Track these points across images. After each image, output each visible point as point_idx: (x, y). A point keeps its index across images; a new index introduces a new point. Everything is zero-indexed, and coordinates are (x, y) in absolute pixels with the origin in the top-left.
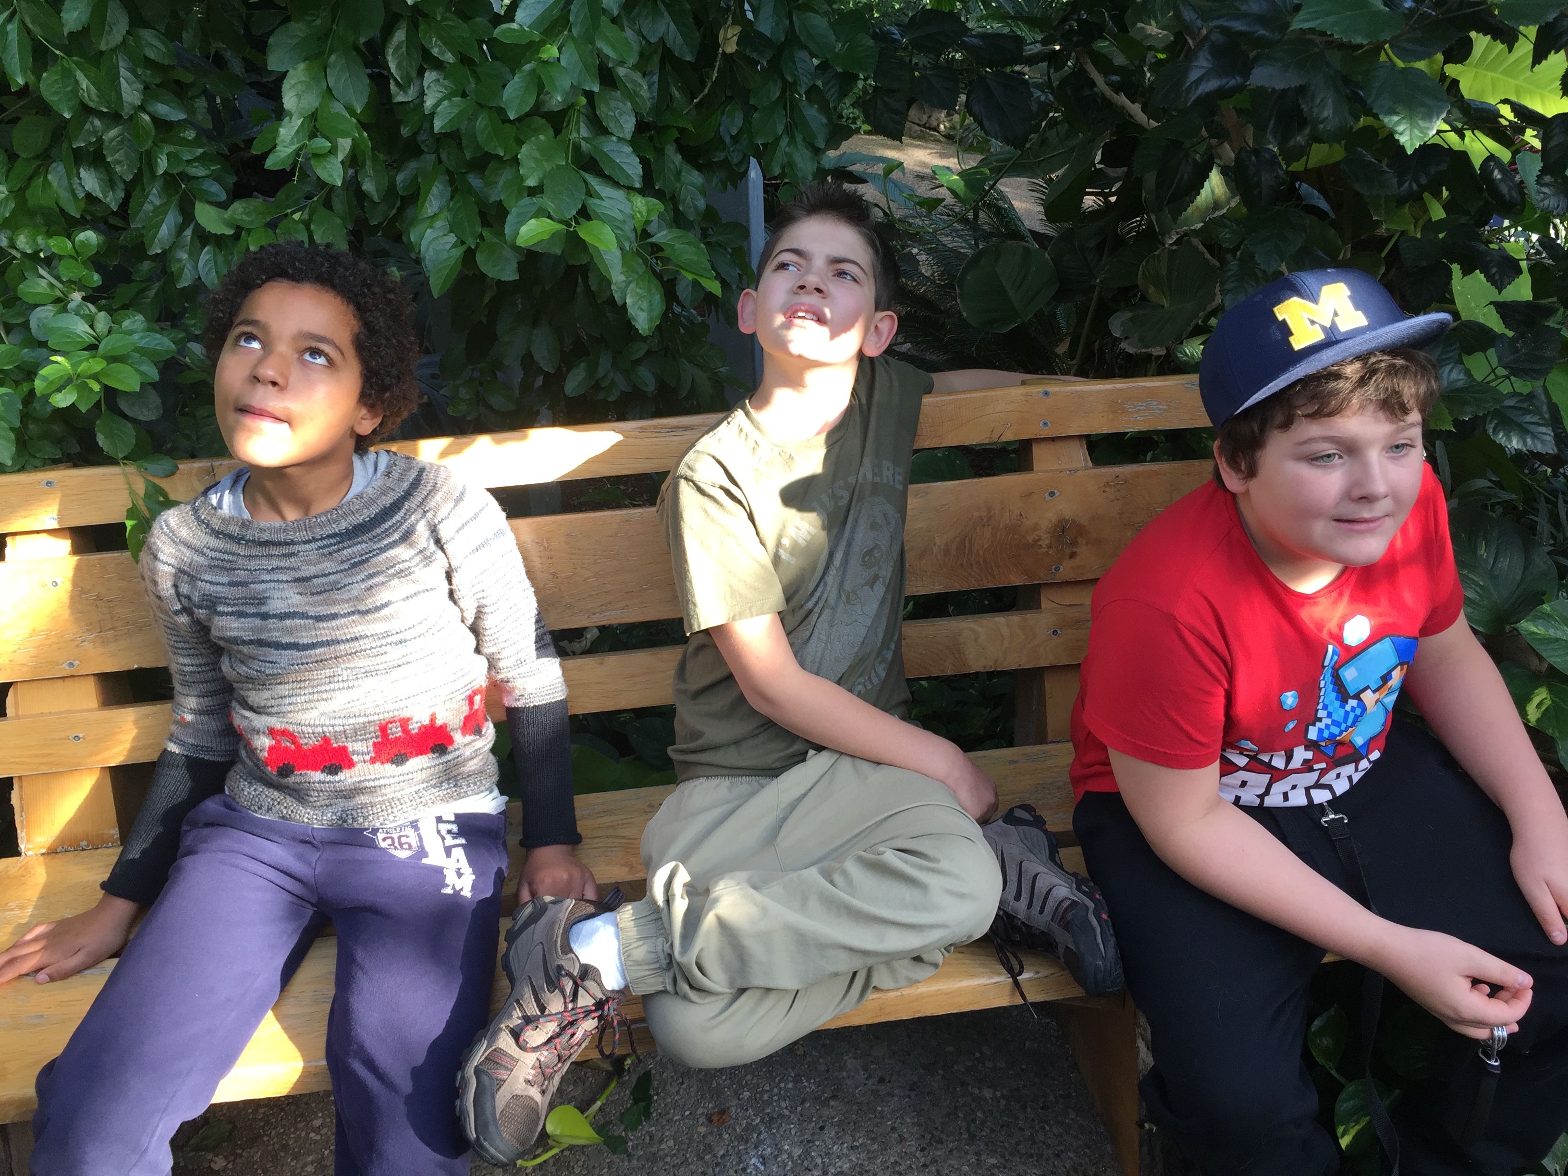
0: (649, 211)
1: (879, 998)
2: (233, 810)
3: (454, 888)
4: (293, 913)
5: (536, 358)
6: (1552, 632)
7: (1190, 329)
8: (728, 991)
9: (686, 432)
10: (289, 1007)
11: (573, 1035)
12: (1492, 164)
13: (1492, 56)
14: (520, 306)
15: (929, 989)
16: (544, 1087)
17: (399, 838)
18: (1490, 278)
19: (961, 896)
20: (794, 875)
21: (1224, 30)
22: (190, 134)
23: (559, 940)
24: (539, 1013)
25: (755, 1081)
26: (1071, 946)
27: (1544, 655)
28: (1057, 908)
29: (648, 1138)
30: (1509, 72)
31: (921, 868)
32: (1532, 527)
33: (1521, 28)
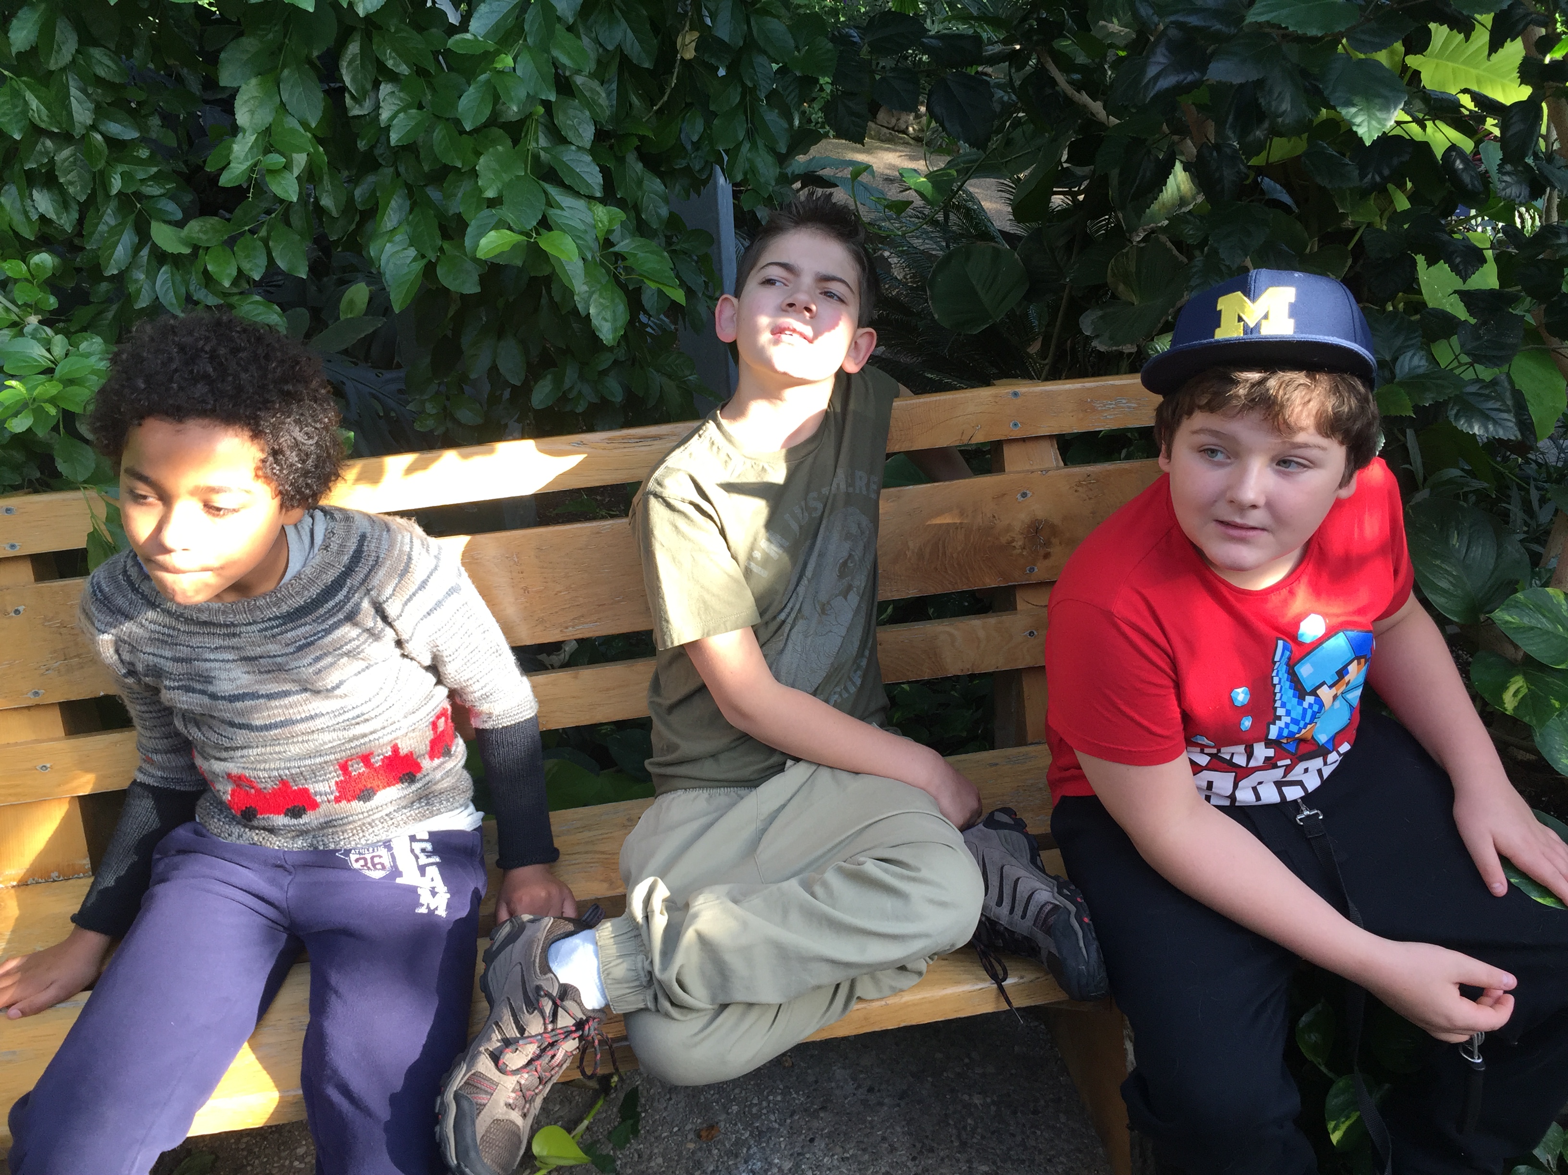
0: (610, 221)
1: (865, 1008)
2: (203, 836)
3: (428, 907)
4: (270, 937)
5: (501, 371)
6: (1526, 621)
7: (1160, 325)
8: (711, 1007)
9: (655, 442)
10: (268, 1036)
11: (553, 1057)
12: (1454, 154)
13: (1454, 46)
14: (484, 319)
15: (913, 998)
16: (525, 1110)
17: (372, 858)
18: (1454, 268)
19: (943, 904)
20: (774, 887)
21: (1181, 26)
22: (144, 153)
23: (537, 960)
24: (519, 1036)
25: (743, 1094)
26: (1054, 951)
27: (1519, 644)
28: (1039, 912)
29: (636, 1156)
30: (1470, 61)
31: (902, 877)
32: (1505, 516)
33: (1477, 16)
